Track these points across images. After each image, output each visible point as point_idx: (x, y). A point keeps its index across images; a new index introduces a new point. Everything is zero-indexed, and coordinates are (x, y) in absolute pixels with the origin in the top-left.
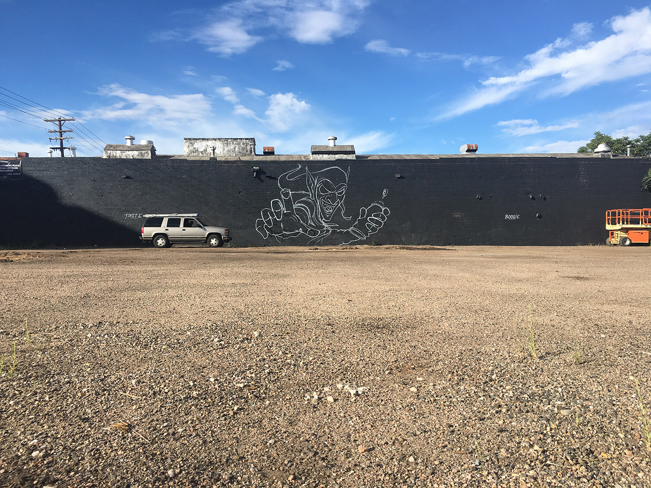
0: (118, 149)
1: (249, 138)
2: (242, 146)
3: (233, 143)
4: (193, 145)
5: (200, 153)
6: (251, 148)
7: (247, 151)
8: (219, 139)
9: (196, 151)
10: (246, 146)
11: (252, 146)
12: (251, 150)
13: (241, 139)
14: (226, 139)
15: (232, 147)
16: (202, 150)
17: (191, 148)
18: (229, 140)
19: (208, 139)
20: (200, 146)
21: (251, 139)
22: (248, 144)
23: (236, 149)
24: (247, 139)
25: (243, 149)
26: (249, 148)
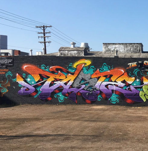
0: (66, 50)
1: (139, 43)
2: (135, 48)
3: (130, 46)
4: (108, 47)
5: (112, 52)
6: (140, 49)
7: (137, 51)
8: (122, 44)
9: (109, 50)
10: (137, 47)
11: (140, 48)
12: (140, 50)
13: (134, 44)
14: (126, 43)
15: (129, 48)
16: (112, 49)
17: (107, 49)
18: (128, 44)
19: (116, 44)
20: (112, 47)
21: (140, 43)
22: (138, 46)
23: (132, 49)
24: (137, 44)
25: (135, 49)
26: (138, 49)
